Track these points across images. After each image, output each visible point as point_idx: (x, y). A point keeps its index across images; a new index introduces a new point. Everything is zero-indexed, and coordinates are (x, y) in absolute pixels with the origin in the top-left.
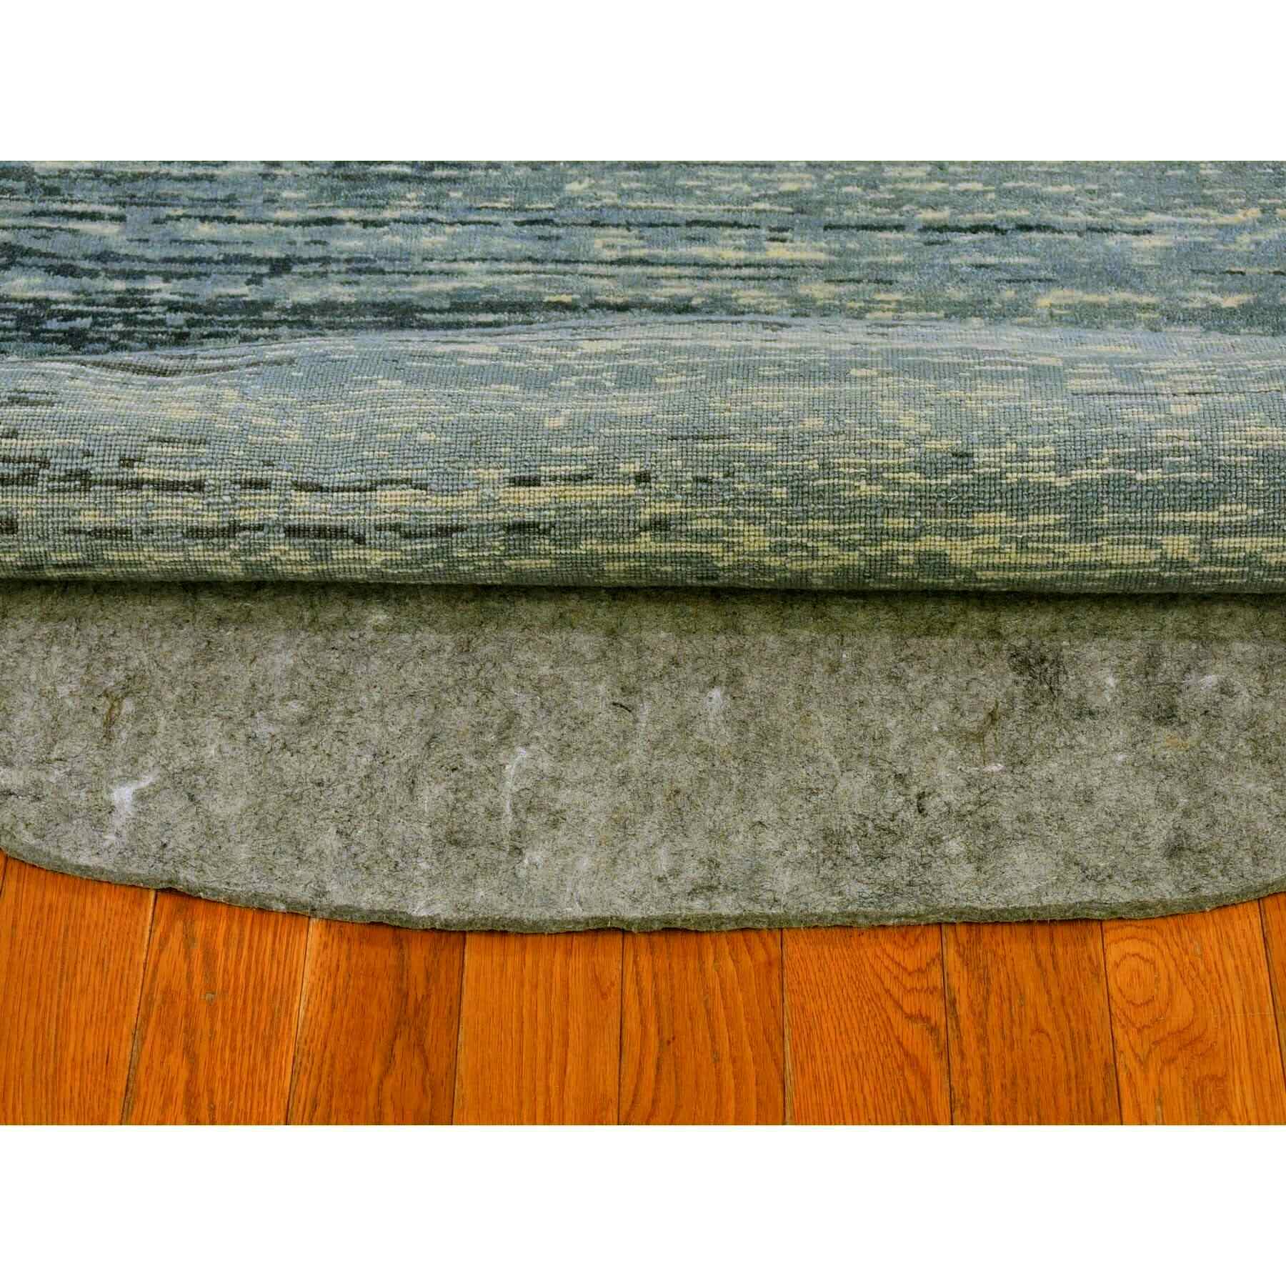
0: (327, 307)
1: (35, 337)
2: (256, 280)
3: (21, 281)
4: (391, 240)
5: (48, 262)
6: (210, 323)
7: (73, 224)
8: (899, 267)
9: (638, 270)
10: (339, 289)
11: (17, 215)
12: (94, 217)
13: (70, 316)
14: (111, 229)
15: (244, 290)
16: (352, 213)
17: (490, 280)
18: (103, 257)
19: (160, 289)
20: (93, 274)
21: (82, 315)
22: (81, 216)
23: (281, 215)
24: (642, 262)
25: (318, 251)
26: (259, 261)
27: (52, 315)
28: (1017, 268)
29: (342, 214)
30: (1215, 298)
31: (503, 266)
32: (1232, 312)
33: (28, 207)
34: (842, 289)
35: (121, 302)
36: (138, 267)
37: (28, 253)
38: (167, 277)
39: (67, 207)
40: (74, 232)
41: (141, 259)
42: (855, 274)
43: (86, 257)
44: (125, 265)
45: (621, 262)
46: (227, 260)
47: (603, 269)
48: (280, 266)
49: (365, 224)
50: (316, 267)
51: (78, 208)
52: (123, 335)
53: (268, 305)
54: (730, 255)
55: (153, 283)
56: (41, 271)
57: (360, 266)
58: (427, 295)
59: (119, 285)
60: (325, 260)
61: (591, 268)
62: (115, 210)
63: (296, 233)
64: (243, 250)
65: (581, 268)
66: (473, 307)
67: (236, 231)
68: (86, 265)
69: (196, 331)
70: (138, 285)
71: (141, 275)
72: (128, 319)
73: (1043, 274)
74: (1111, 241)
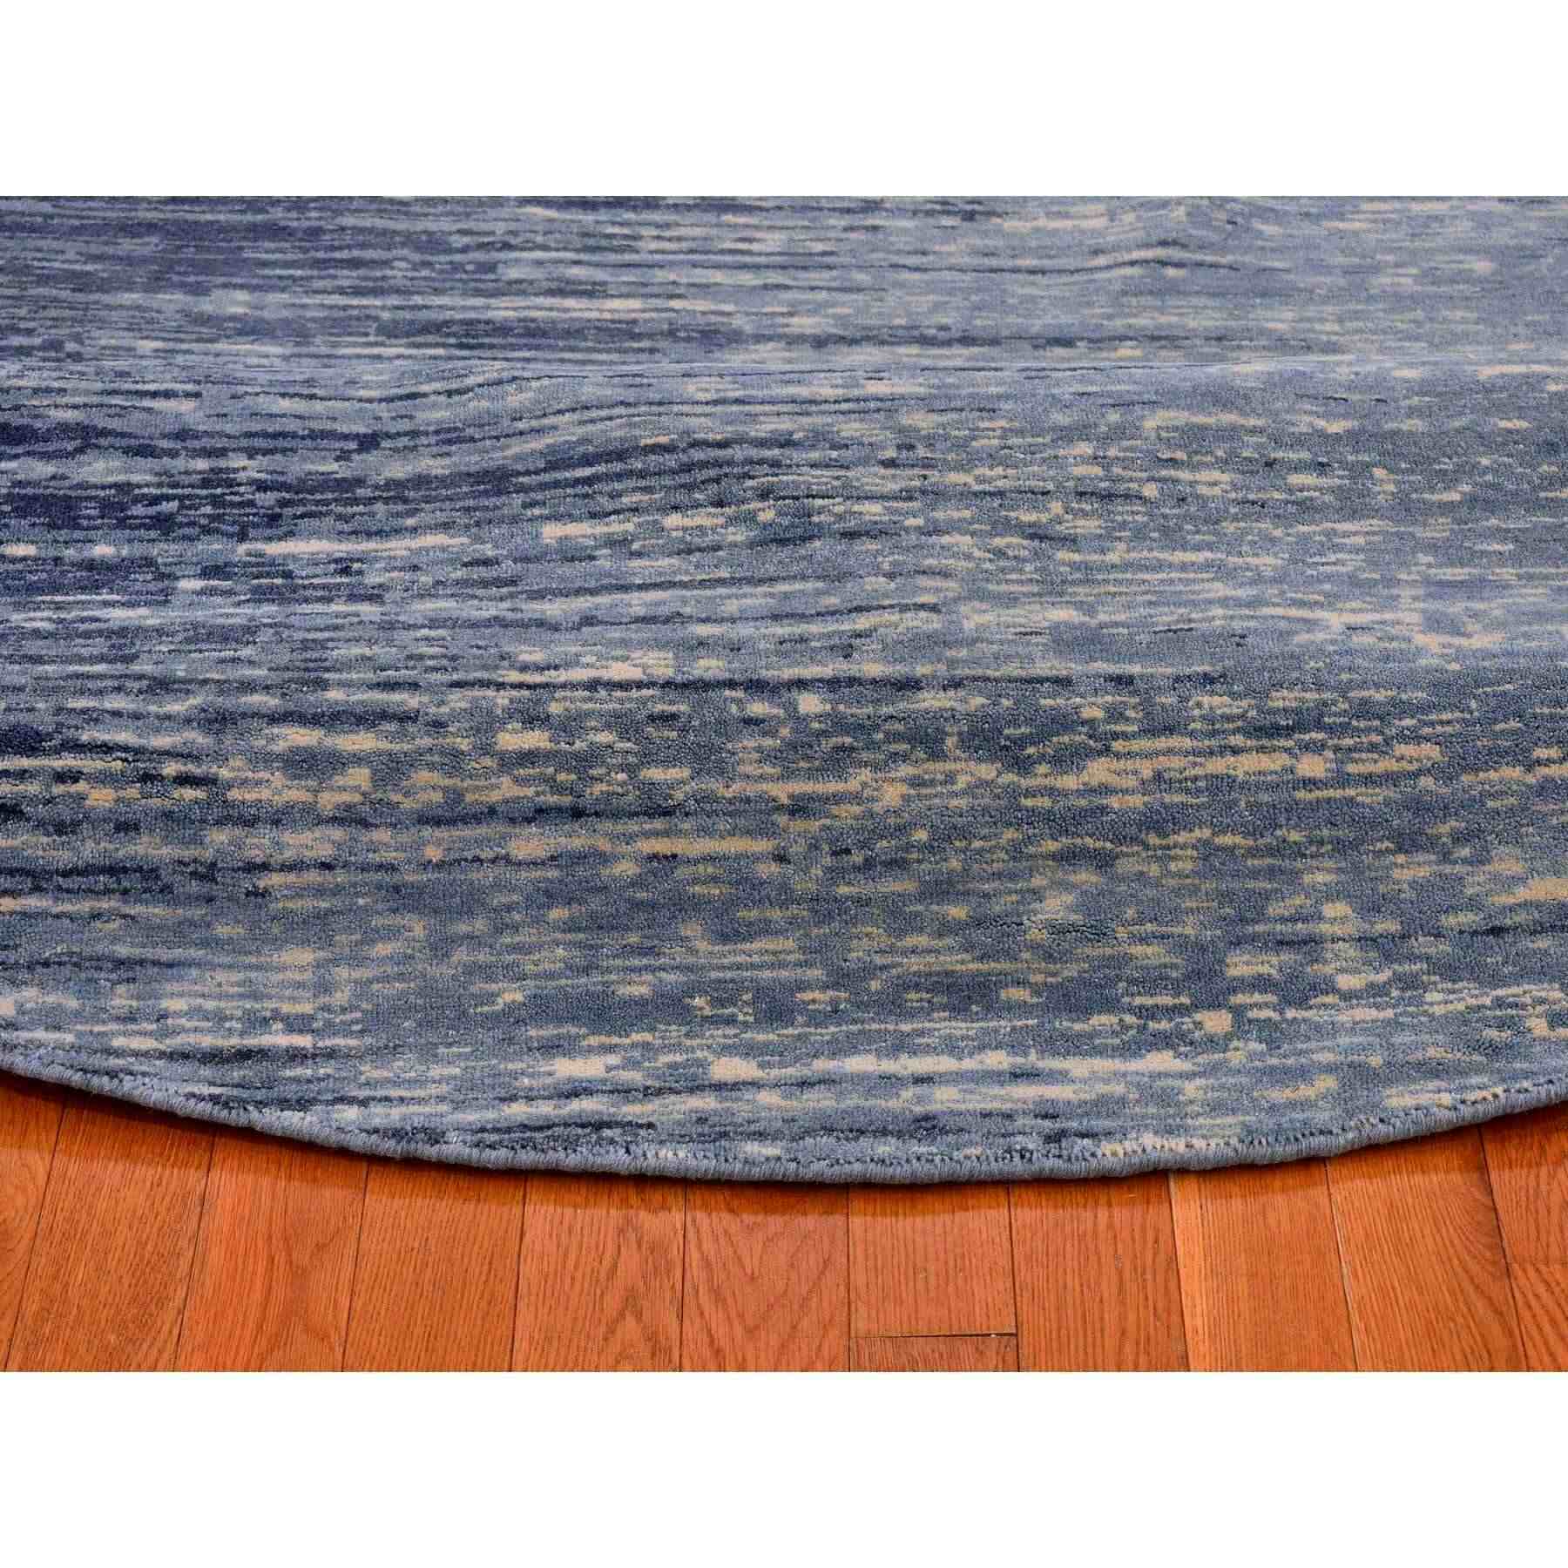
0: (421, 481)
1: (122, 523)
2: (343, 456)
3: (100, 465)
4: (477, 405)
5: (125, 442)
6: (302, 502)
7: (147, 403)
8: (999, 397)
9: (735, 408)
10: (431, 462)
11: (87, 392)
12: (168, 395)
13: (155, 500)
14: (187, 406)
15: (335, 466)
16: (437, 386)
17: (581, 431)
18: (182, 435)
19: (247, 468)
20: (173, 454)
21: (168, 498)
22: (155, 395)
23: (362, 393)
24: (738, 401)
25: (405, 425)
26: (346, 437)
27: (136, 500)
28: (1120, 394)
29: (425, 388)
30: (1321, 423)
31: (594, 414)
32: (1338, 437)
33: (99, 386)
34: (944, 418)
35: (205, 483)
36: (219, 443)
37: (104, 433)
38: (251, 453)
39: (140, 387)
40: (149, 410)
41: (222, 434)
42: (959, 404)
43: (164, 436)
44: (206, 442)
45: (715, 402)
46: (313, 435)
47: (699, 409)
48: (368, 442)
49: (450, 393)
50: (404, 441)
51: (152, 387)
52: (213, 518)
53: (359, 482)
55: (237, 461)
56: (119, 453)
57: (450, 437)
58: (518, 458)
59: (202, 464)
60: (414, 434)
61: (686, 409)
62: (190, 387)
63: (383, 410)
64: (329, 426)
65: (676, 408)
66: (569, 464)
67: (319, 406)
68: (165, 444)
69: (288, 511)
70: (222, 463)
71: (222, 453)
72: (216, 501)
73: (1146, 397)
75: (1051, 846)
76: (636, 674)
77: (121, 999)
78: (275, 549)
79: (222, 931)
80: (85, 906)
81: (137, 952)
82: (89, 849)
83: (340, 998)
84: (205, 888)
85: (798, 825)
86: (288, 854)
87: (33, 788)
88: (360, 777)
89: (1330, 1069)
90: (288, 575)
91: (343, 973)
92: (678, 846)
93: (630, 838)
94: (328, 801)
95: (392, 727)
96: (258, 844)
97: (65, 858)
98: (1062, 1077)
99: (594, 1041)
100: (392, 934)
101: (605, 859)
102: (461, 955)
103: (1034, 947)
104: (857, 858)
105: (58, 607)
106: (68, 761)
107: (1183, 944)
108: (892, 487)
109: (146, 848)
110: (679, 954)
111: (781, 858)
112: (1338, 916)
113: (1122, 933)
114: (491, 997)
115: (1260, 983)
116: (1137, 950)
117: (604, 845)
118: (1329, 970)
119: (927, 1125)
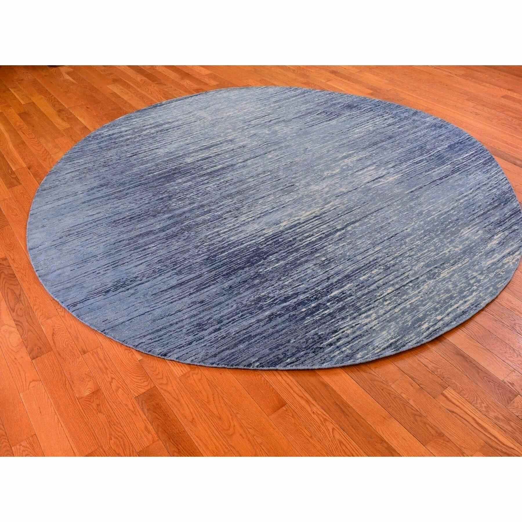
8: (390, 244)
27: (310, 298)
34: (387, 249)
42: (387, 247)
54: (372, 252)
58: (348, 273)
76: (391, 291)
77: (370, 348)
79: (373, 335)
80: (357, 342)
81: (367, 343)
82: (351, 337)
83: (392, 334)
84: (368, 333)
85: (421, 294)
86: (374, 325)
87: (340, 335)
88: (374, 315)
90: (338, 297)
91: (390, 331)
92: (412, 301)
93: (406, 303)
94: (373, 318)
95: (373, 309)
96: (369, 326)
97: (350, 339)
98: (469, 300)
100: (391, 325)
101: (406, 306)
102: (400, 323)
106: (342, 331)
107: (464, 283)
109: (358, 333)
110: (421, 310)
111: (422, 297)
114: (408, 325)
116: (461, 286)
117: (405, 306)
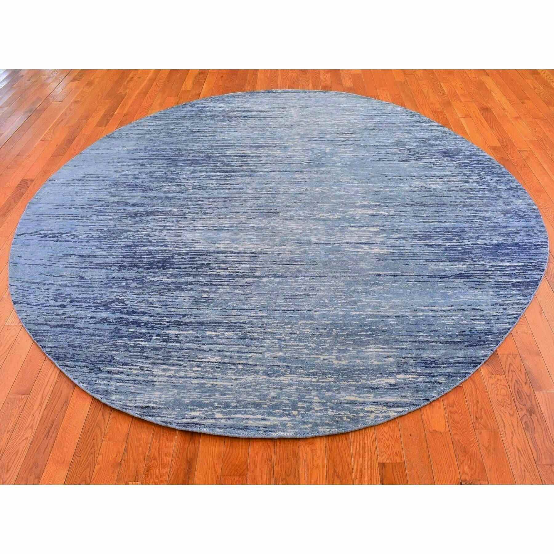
0: (190, 322)
1: (146, 327)
2: (180, 318)
3: (145, 318)
4: (201, 312)
5: (149, 315)
6: (173, 325)
7: (154, 309)
8: (278, 317)
9: (238, 317)
10: (192, 319)
12: (157, 307)
13: (152, 323)
14: (159, 309)
16: (196, 307)
17: (216, 318)
18: (158, 314)
19: (166, 319)
20: (156, 317)
21: (153, 323)
22: (155, 307)
23: (185, 307)
24: (239, 315)
25: (190, 313)
26: (181, 315)
27: (149, 323)
28: (296, 317)
29: (194, 307)
30: (326, 322)
31: (218, 316)
32: (328, 324)
34: (269, 320)
35: (160, 321)
36: (163, 315)
37: (147, 313)
38: (167, 317)
41: (163, 314)
42: (271, 318)
44: (161, 315)
45: (236, 316)
46: (176, 315)
47: (233, 317)
48: (184, 316)
49: (198, 309)
50: (190, 316)
51: (155, 306)
52: (160, 327)
53: (182, 322)
54: (253, 315)
57: (196, 316)
58: (205, 321)
59: (160, 319)
60: (191, 315)
61: (231, 317)
62: (160, 306)
63: (187, 311)
64: (179, 313)
65: (230, 316)
66: (213, 323)
67: (178, 310)
68: (155, 315)
71: (163, 317)
72: (161, 324)
73: (300, 318)
74: (311, 313)
75: (274, 387)
76: (215, 361)
77: (130, 398)
78: (167, 332)
79: (148, 389)
80: (129, 385)
81: (134, 391)
82: (131, 378)
83: (162, 399)
84: (147, 384)
85: (236, 381)
86: (160, 380)
87: (125, 370)
88: (173, 372)
89: (311, 423)
90: (168, 337)
91: (164, 396)
92: (217, 383)
93: (210, 381)
94: (167, 374)
96: (155, 379)
97: (128, 379)
98: (269, 420)
99: (199, 409)
100: (172, 391)
101: (205, 384)
102: (182, 395)
103: (269, 399)
104: (244, 386)
105: (135, 341)
106: (131, 367)
107: (291, 401)
108: (259, 331)
109: (140, 378)
110: (214, 397)
111: (232, 385)
112: (316, 399)
113: (282, 398)
114: (185, 401)
115: (303, 408)
116: (284, 401)
117: (206, 382)
118: (314, 407)
119: (246, 428)
